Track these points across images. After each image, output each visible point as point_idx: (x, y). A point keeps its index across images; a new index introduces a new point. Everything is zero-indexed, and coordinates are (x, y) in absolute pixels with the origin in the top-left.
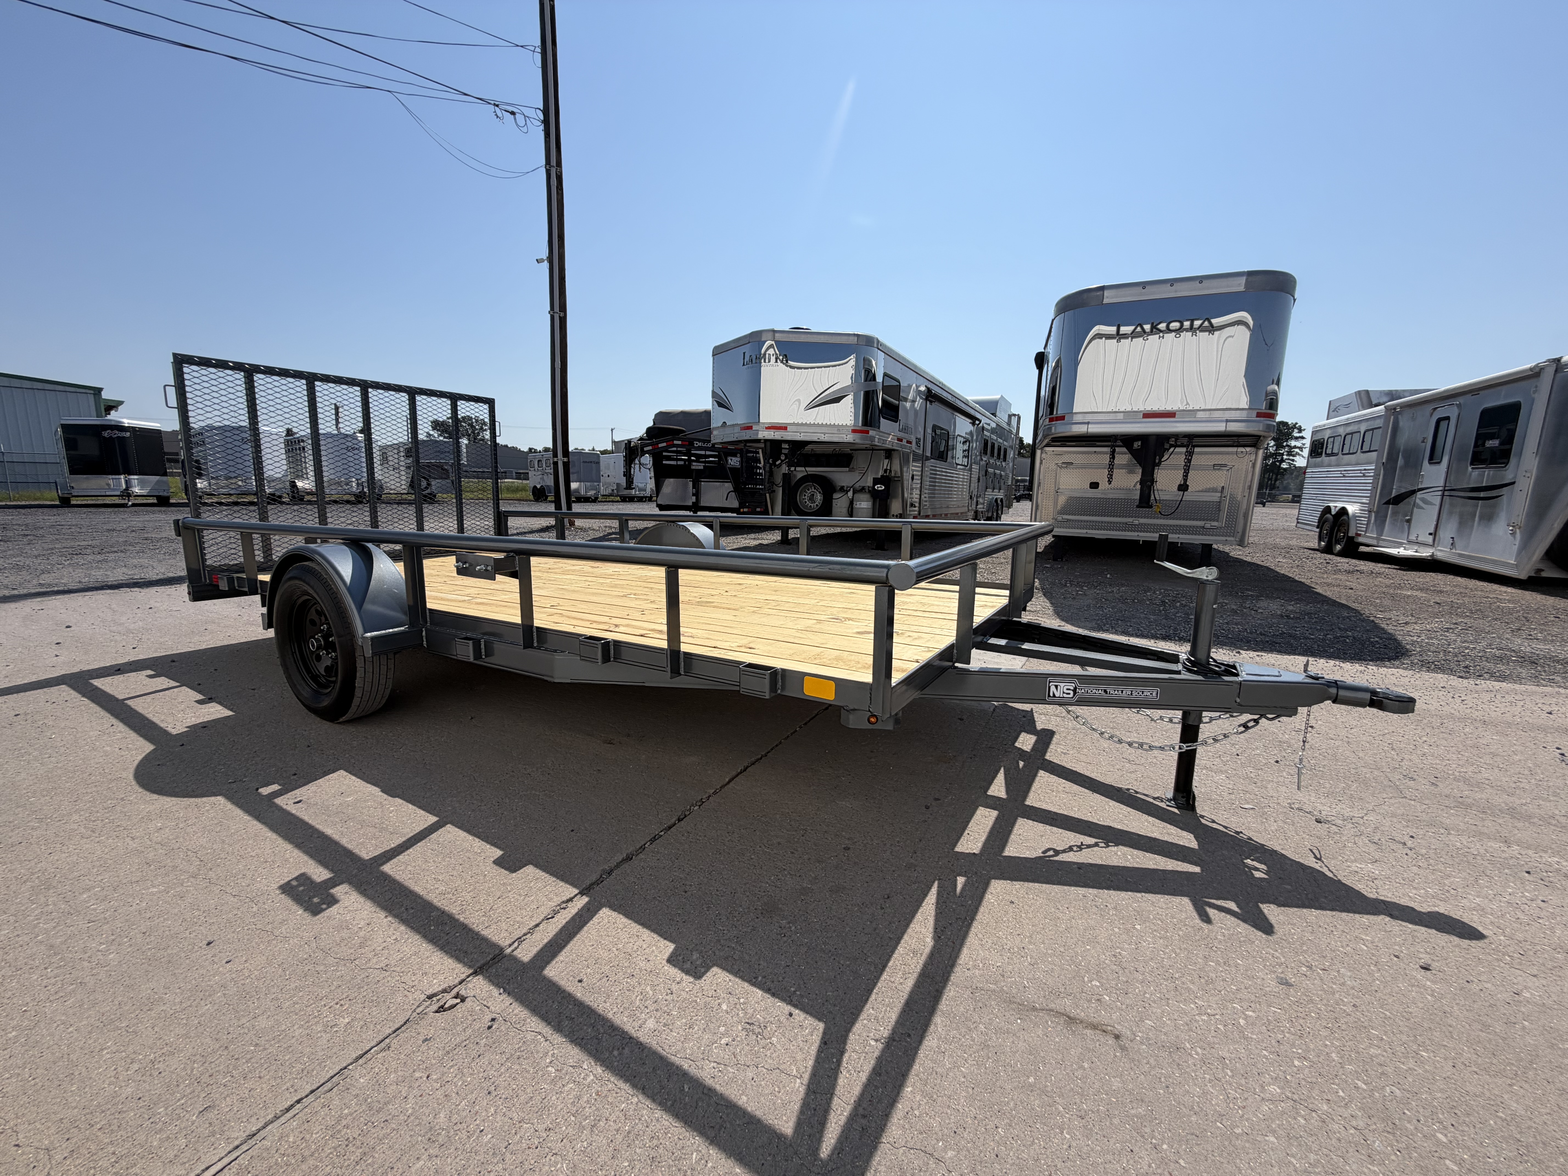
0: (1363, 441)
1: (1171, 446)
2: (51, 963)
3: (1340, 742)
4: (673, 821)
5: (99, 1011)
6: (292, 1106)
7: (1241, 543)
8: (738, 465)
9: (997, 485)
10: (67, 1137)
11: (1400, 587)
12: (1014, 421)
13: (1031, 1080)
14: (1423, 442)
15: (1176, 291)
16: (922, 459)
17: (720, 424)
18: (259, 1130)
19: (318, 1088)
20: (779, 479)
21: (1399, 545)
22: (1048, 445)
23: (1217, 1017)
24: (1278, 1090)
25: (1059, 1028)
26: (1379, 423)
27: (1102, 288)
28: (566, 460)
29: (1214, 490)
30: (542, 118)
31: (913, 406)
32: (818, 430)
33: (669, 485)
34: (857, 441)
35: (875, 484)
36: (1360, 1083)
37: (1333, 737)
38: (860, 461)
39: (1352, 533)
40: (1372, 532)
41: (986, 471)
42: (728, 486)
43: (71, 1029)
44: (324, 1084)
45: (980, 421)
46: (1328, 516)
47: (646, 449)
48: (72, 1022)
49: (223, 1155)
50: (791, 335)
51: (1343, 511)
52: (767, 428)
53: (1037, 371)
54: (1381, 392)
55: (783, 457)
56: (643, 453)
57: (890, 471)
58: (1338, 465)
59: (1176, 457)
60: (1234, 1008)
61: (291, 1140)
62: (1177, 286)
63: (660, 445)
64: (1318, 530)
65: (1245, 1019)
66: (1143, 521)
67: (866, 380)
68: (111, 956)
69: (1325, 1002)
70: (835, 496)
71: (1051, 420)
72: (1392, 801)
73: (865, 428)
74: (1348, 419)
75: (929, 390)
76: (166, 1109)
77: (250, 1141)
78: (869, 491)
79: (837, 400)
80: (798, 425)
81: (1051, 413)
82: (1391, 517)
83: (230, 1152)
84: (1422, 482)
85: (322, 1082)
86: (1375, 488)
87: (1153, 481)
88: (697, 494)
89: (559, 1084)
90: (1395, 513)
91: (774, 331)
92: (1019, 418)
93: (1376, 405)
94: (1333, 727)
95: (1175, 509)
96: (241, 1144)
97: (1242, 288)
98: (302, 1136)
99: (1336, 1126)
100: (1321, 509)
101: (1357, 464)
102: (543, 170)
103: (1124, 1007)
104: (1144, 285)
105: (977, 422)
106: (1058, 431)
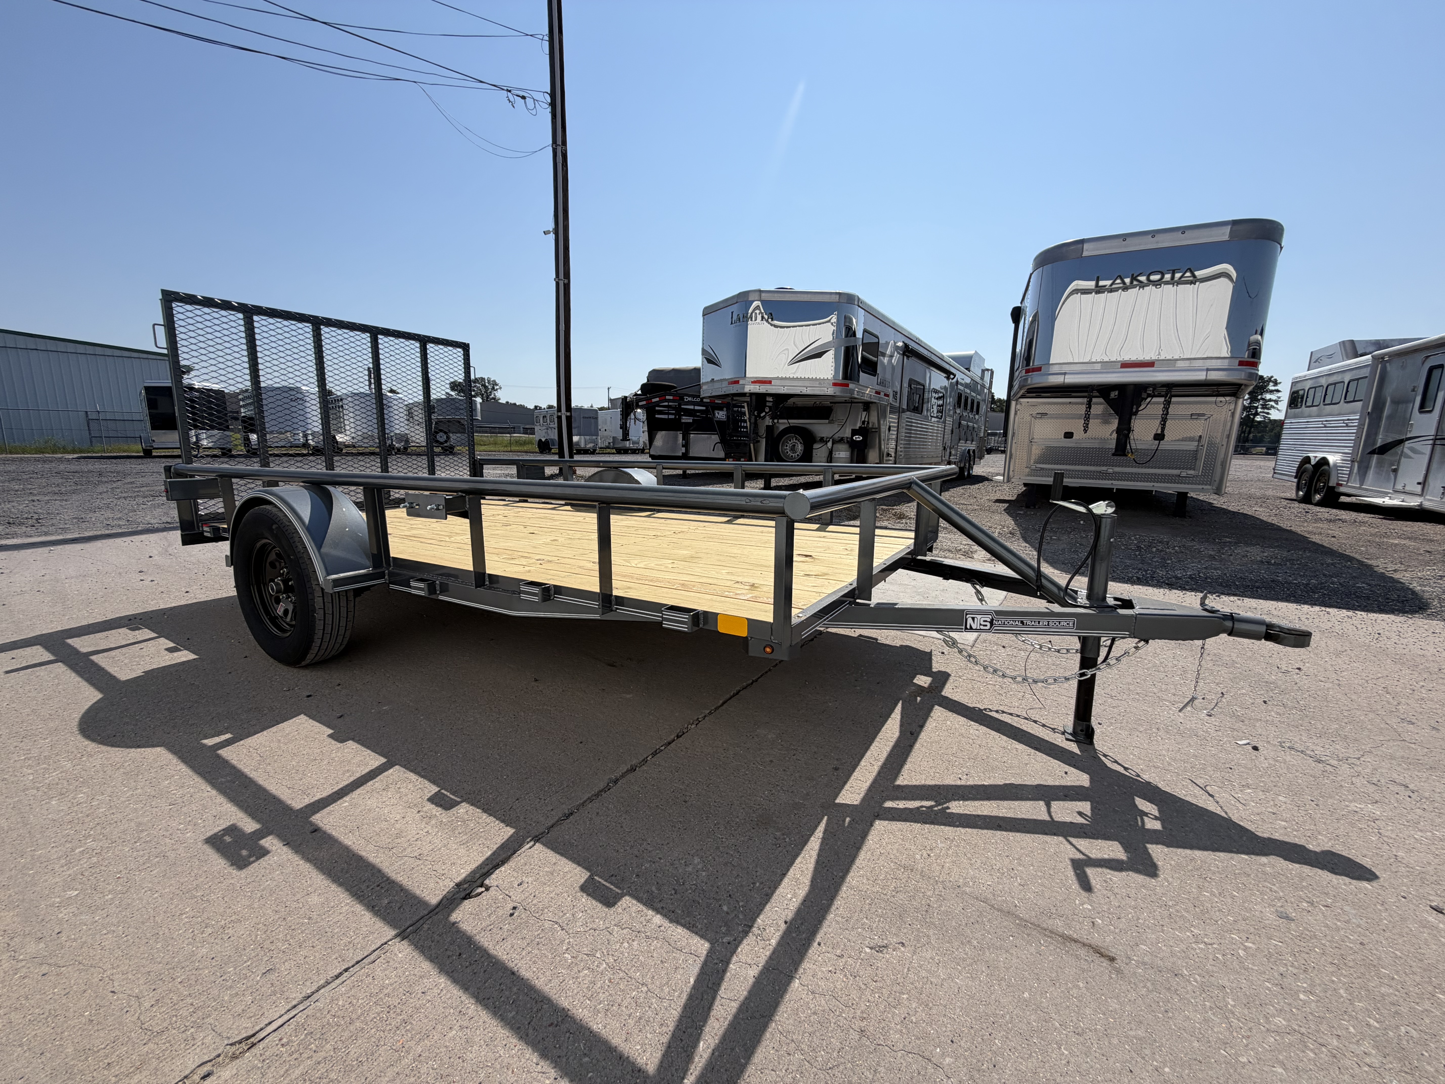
0: (1347, 391)
1: (1149, 396)
2: (140, 838)
3: (1331, 685)
4: (672, 737)
5: (179, 881)
6: (341, 974)
7: (1218, 491)
8: (724, 418)
9: (970, 438)
10: (154, 987)
11: (1386, 535)
12: (987, 375)
13: (1026, 995)
14: (1413, 390)
15: (1157, 242)
16: (899, 411)
17: (710, 380)
18: (313, 993)
19: (363, 959)
20: (762, 431)
21: (1385, 494)
22: (1023, 397)
23: (1215, 946)
24: (1284, 1022)
25: (1052, 948)
26: (1366, 372)
27: (1082, 242)
28: (568, 414)
29: (1191, 439)
30: (549, 101)
31: (890, 361)
32: (800, 383)
33: (660, 437)
34: (838, 394)
35: (853, 435)
36: (1372, 1021)
37: (1323, 679)
38: (839, 413)
39: (1332, 483)
40: (1355, 481)
41: (960, 423)
42: (715, 438)
43: (156, 895)
44: (367, 956)
45: (955, 376)
46: (1307, 466)
47: (640, 404)
48: (157, 889)
49: (283, 1012)
50: (776, 295)
51: (1324, 461)
52: (753, 382)
53: (1013, 325)
54: (1367, 342)
55: (767, 410)
56: (638, 407)
57: (868, 423)
58: (1319, 416)
59: (1153, 407)
60: (1233, 938)
61: (340, 1003)
62: (1159, 237)
63: (654, 400)
64: (1296, 480)
65: (1244, 950)
66: (1117, 469)
67: (847, 336)
68: (188, 835)
69: (1329, 938)
70: (816, 446)
71: (1027, 371)
72: (1391, 743)
73: (846, 382)
74: (1330, 370)
75: (906, 346)
76: (235, 969)
77: (305, 1002)
78: (848, 442)
79: (819, 355)
80: (782, 379)
81: (1028, 364)
82: (1376, 467)
83: (289, 1011)
84: (1410, 431)
85: (366, 954)
86: (1358, 437)
87: (1129, 430)
88: (686, 445)
89: (576, 969)
90: (1380, 464)
91: (760, 291)
92: (992, 372)
93: (1361, 355)
94: (1322, 670)
95: (1151, 458)
96: (298, 1004)
97: (1226, 238)
98: (350, 1000)
99: (1348, 1063)
100: (1300, 459)
101: (1339, 414)
102: (551, 149)
103: (1117, 931)
104: (1124, 237)
105: (952, 376)
106: (1034, 382)
